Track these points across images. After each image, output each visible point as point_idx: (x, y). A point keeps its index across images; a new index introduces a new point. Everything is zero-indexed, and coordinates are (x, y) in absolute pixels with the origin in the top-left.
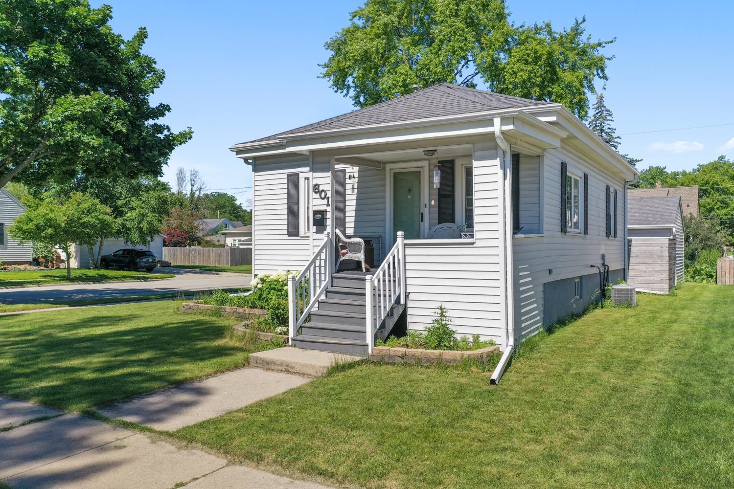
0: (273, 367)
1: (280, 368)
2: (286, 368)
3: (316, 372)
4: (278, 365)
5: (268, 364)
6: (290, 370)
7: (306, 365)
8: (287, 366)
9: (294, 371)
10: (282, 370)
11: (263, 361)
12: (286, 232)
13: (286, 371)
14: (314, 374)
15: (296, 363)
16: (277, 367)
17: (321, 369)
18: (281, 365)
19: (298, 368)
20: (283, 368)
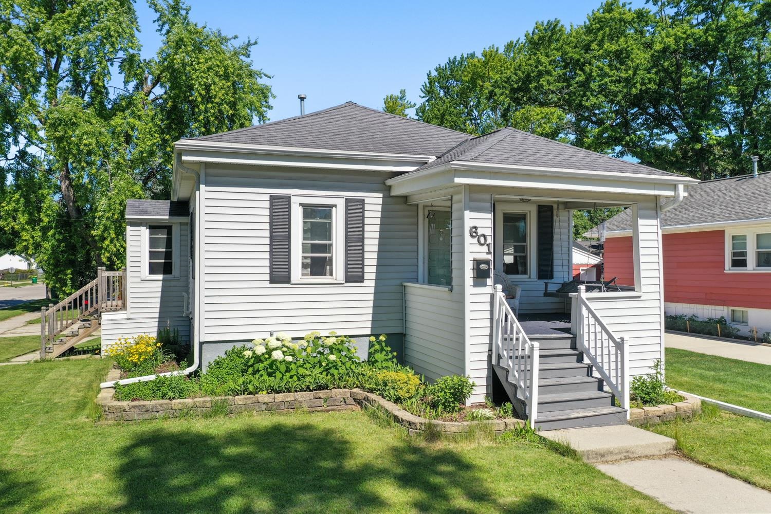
0: (609, 458)
1: (619, 457)
2: (625, 454)
3: (660, 451)
4: (616, 454)
5: (603, 456)
6: (631, 456)
7: (648, 446)
8: (627, 452)
9: (635, 455)
10: (621, 459)
11: (596, 454)
12: (267, 277)
13: (625, 459)
14: (658, 453)
15: (637, 446)
16: (615, 457)
17: (664, 446)
18: (619, 453)
19: (640, 452)
20: (622, 456)
